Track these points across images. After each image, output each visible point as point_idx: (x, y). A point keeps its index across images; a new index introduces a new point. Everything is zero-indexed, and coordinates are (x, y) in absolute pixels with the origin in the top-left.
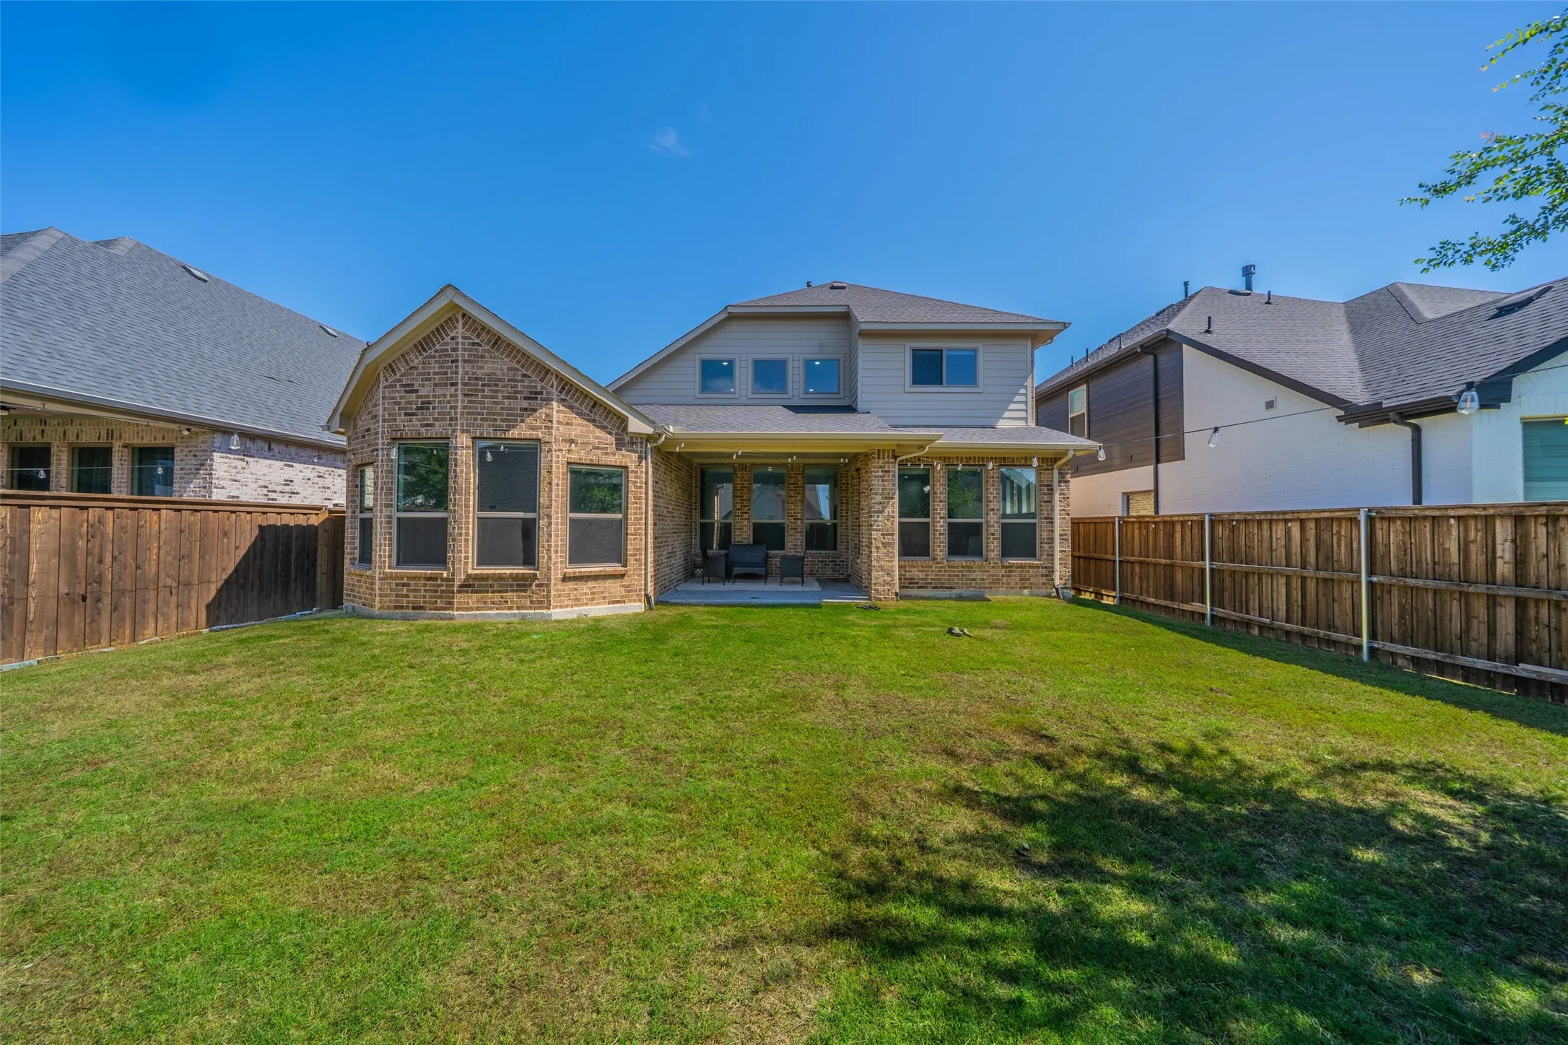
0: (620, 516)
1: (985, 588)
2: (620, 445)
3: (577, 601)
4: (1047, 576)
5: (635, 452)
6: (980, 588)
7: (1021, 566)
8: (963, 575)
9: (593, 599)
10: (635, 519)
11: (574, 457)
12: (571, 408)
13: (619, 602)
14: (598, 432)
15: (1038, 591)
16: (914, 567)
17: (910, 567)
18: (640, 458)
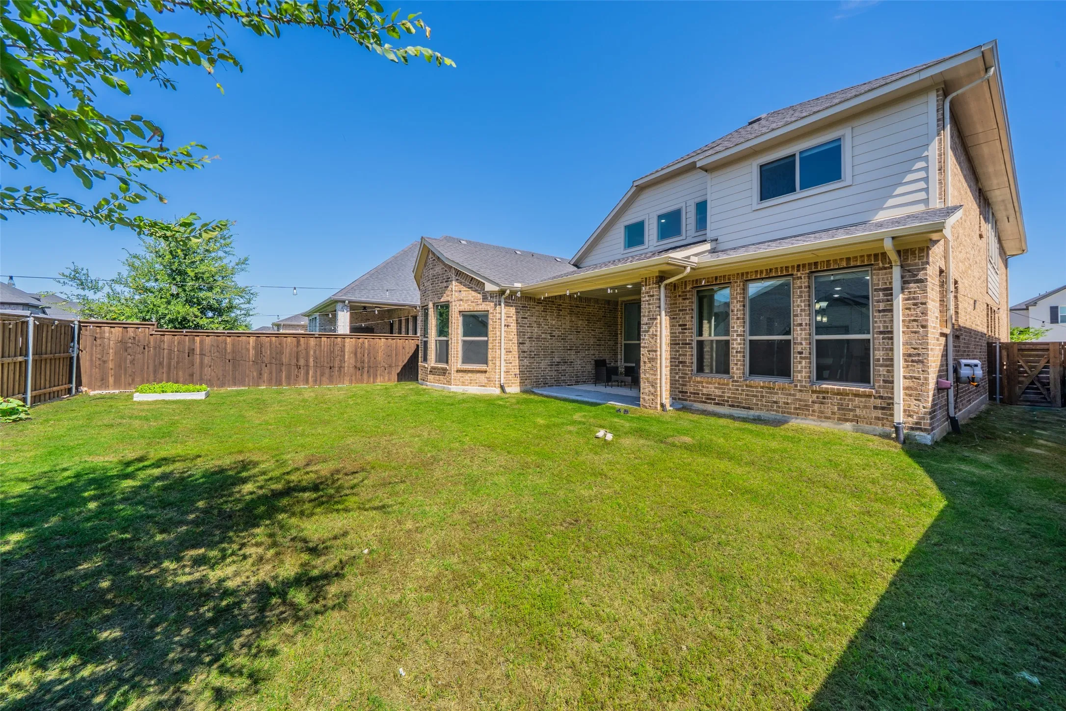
0: (486, 339)
1: (790, 413)
2: (485, 299)
3: (463, 384)
4: (883, 408)
5: (493, 302)
6: (783, 412)
7: (839, 393)
8: (762, 397)
9: (471, 383)
10: (493, 340)
11: (462, 308)
12: (461, 283)
13: (484, 386)
14: (474, 294)
15: (868, 427)
16: (710, 383)
17: (707, 383)
18: (496, 305)
